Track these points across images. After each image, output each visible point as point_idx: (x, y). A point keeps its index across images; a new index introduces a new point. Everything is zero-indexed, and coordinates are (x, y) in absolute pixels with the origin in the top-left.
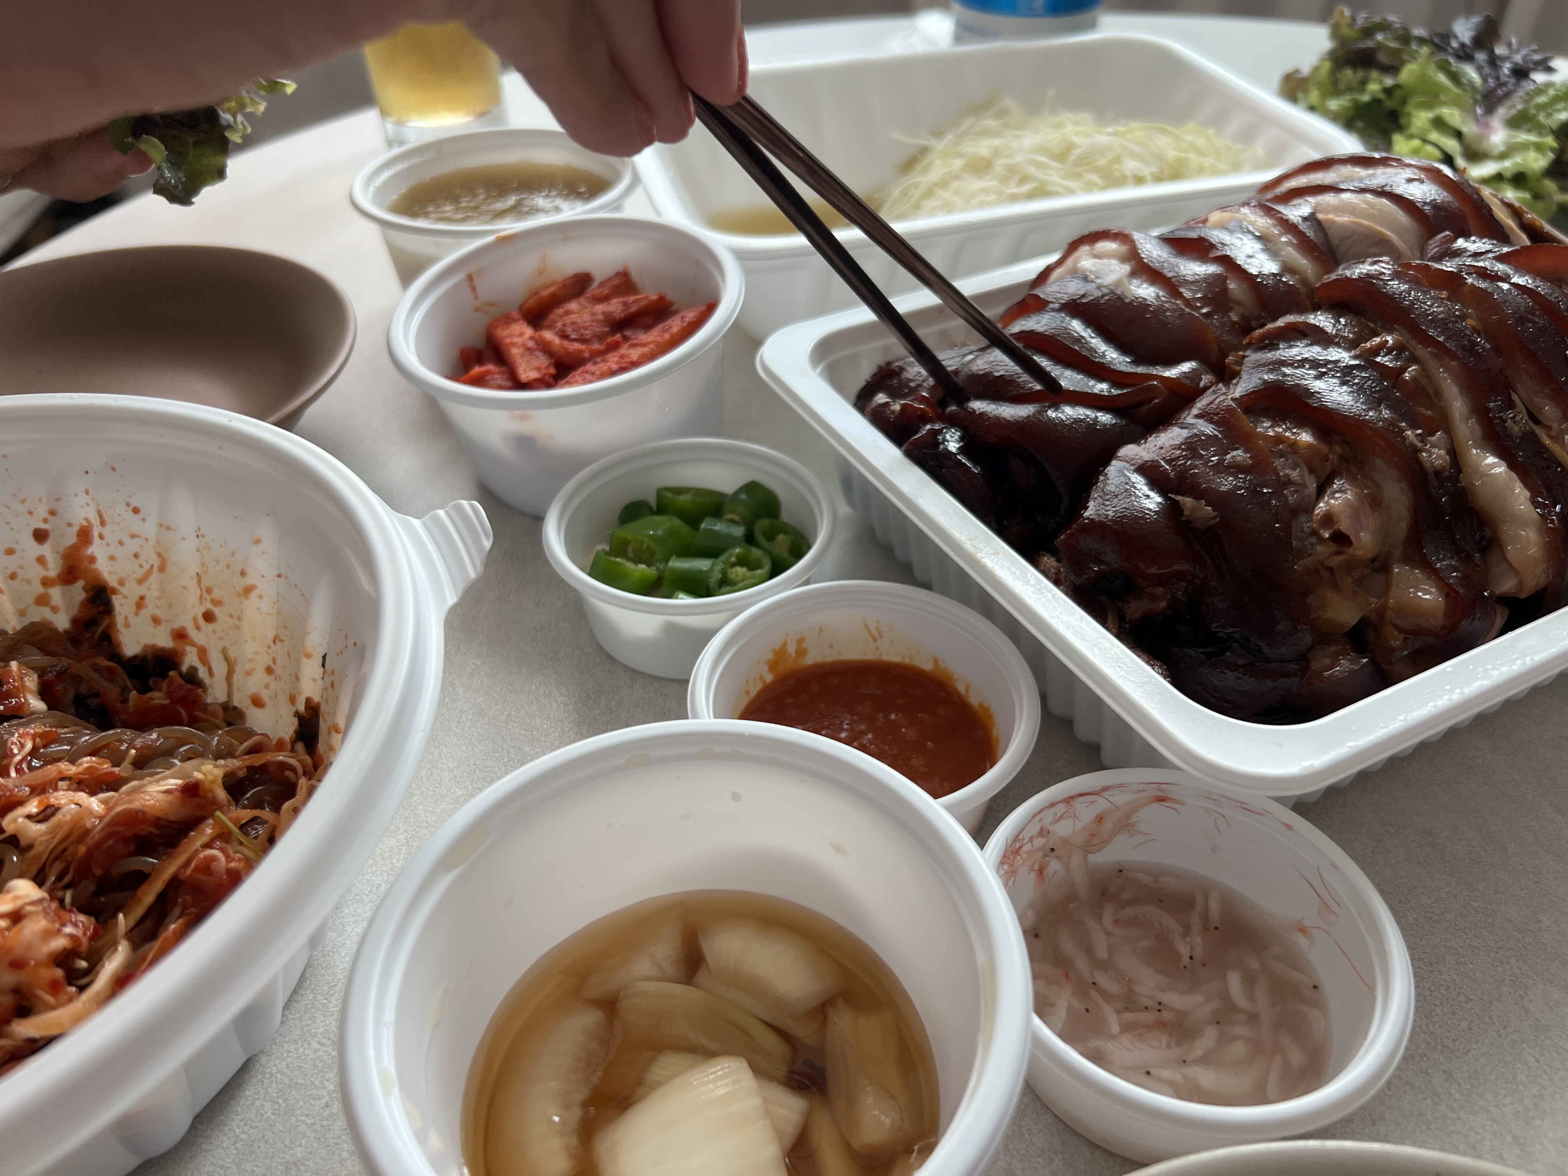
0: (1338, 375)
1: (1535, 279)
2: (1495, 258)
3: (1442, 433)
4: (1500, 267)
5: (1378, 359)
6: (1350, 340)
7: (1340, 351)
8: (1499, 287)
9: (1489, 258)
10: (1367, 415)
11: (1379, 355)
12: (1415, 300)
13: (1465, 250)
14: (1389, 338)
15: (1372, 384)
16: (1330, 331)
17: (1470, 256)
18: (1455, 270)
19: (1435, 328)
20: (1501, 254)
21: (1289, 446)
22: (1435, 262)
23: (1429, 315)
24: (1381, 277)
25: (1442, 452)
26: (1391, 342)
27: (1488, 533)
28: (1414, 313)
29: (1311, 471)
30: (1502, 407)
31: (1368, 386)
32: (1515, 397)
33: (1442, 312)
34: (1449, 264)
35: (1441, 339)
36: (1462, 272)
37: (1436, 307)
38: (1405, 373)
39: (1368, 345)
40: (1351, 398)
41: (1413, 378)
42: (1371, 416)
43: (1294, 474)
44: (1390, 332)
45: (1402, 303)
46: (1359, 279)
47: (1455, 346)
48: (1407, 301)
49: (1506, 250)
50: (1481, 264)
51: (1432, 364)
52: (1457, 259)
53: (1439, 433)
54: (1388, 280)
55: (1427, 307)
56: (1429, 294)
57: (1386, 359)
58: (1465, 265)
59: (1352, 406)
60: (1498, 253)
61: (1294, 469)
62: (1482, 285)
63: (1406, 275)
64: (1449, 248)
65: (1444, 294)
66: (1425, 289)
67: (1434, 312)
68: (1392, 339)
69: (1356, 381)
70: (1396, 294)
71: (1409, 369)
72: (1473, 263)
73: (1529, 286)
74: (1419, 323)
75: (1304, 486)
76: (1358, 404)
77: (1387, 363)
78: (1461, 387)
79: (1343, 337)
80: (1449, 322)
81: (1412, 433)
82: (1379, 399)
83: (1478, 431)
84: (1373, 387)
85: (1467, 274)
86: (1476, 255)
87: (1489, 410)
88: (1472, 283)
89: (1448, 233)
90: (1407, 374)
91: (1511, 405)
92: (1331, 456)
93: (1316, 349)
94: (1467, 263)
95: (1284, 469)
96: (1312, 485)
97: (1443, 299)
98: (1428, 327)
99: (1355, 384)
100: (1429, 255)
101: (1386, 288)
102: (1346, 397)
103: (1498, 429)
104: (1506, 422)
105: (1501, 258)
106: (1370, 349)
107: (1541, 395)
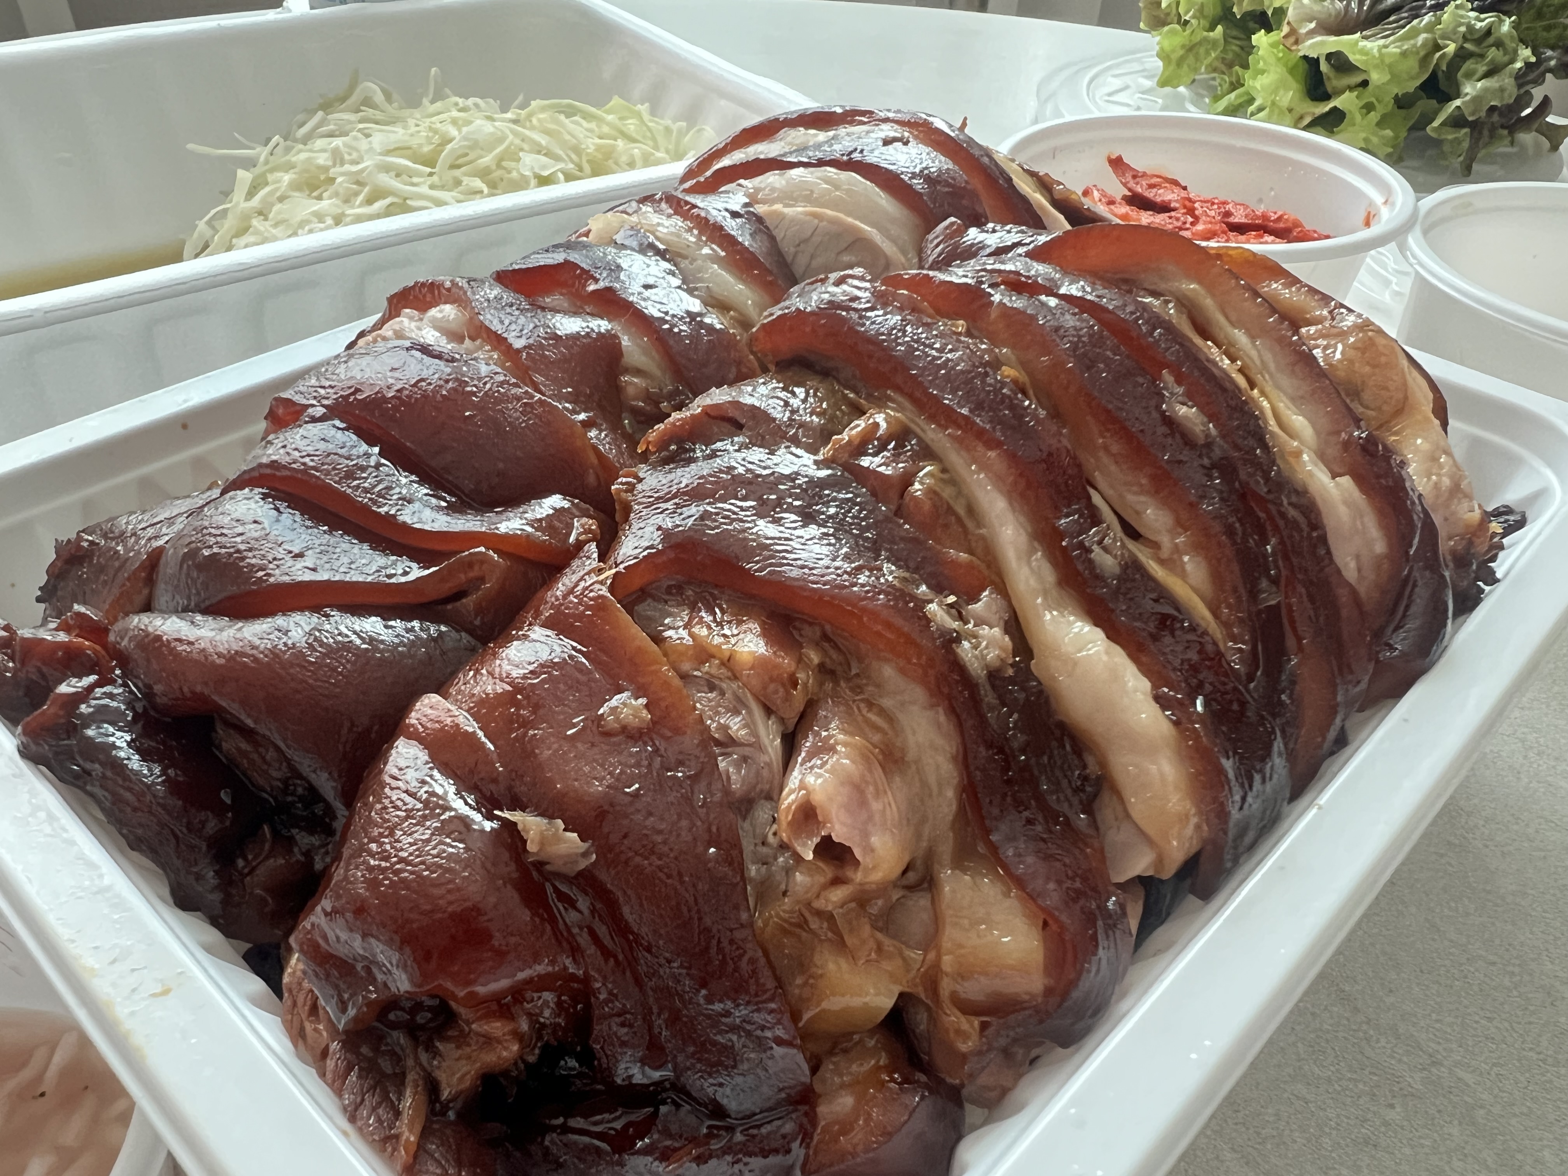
0: (797, 503)
1: (1094, 284)
2: (1028, 255)
3: (991, 593)
4: (1040, 270)
5: (865, 462)
6: (813, 429)
7: (799, 452)
8: (1043, 304)
9: (1020, 255)
10: (855, 584)
11: (866, 454)
12: (917, 341)
13: (982, 246)
14: (880, 418)
15: (860, 512)
16: (779, 416)
17: (990, 255)
18: (969, 281)
19: (953, 392)
20: (1036, 247)
21: (723, 664)
22: (939, 269)
23: (940, 367)
24: (855, 305)
25: (997, 631)
26: (883, 425)
27: (1093, 768)
28: (916, 367)
29: (769, 711)
30: (1081, 524)
31: (853, 518)
32: (1097, 499)
33: (960, 359)
34: (960, 272)
35: (964, 411)
36: (982, 283)
37: (951, 351)
38: (912, 484)
39: (845, 436)
40: (825, 550)
41: (930, 492)
42: (863, 585)
43: (735, 725)
44: (881, 404)
45: (894, 349)
46: (818, 314)
47: (991, 422)
48: (900, 344)
49: (1043, 239)
50: (1009, 267)
51: (956, 458)
52: (972, 262)
53: (986, 593)
54: (866, 310)
55: (934, 353)
56: (936, 329)
57: (878, 460)
58: (984, 270)
59: (828, 567)
60: (1032, 246)
61: (737, 712)
62: (1017, 302)
63: (895, 297)
64: (957, 246)
65: (961, 325)
66: (929, 320)
67: (948, 360)
68: (886, 420)
69: (832, 511)
70: (883, 334)
71: (921, 474)
72: (998, 266)
73: (1089, 297)
74: (926, 384)
75: (758, 746)
76: (838, 563)
77: (882, 469)
78: (1010, 496)
79: (802, 425)
80: (973, 378)
81: (940, 604)
82: (875, 542)
83: (1049, 575)
84: (863, 519)
85: (990, 286)
86: (1000, 252)
87: (1061, 535)
88: (1001, 303)
89: (953, 219)
90: (917, 486)
91: (1095, 519)
92: (801, 676)
93: (757, 454)
94: (989, 267)
95: (718, 713)
96: (773, 745)
97: (960, 334)
98: (942, 390)
99: (830, 517)
100: (931, 259)
101: (864, 325)
102: (817, 548)
103: (1080, 567)
104: (1092, 551)
105: (1038, 254)
106: (850, 442)
107: (1135, 489)
